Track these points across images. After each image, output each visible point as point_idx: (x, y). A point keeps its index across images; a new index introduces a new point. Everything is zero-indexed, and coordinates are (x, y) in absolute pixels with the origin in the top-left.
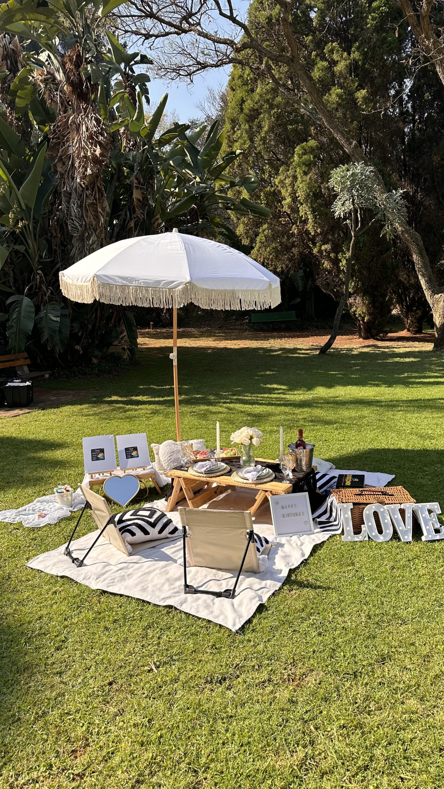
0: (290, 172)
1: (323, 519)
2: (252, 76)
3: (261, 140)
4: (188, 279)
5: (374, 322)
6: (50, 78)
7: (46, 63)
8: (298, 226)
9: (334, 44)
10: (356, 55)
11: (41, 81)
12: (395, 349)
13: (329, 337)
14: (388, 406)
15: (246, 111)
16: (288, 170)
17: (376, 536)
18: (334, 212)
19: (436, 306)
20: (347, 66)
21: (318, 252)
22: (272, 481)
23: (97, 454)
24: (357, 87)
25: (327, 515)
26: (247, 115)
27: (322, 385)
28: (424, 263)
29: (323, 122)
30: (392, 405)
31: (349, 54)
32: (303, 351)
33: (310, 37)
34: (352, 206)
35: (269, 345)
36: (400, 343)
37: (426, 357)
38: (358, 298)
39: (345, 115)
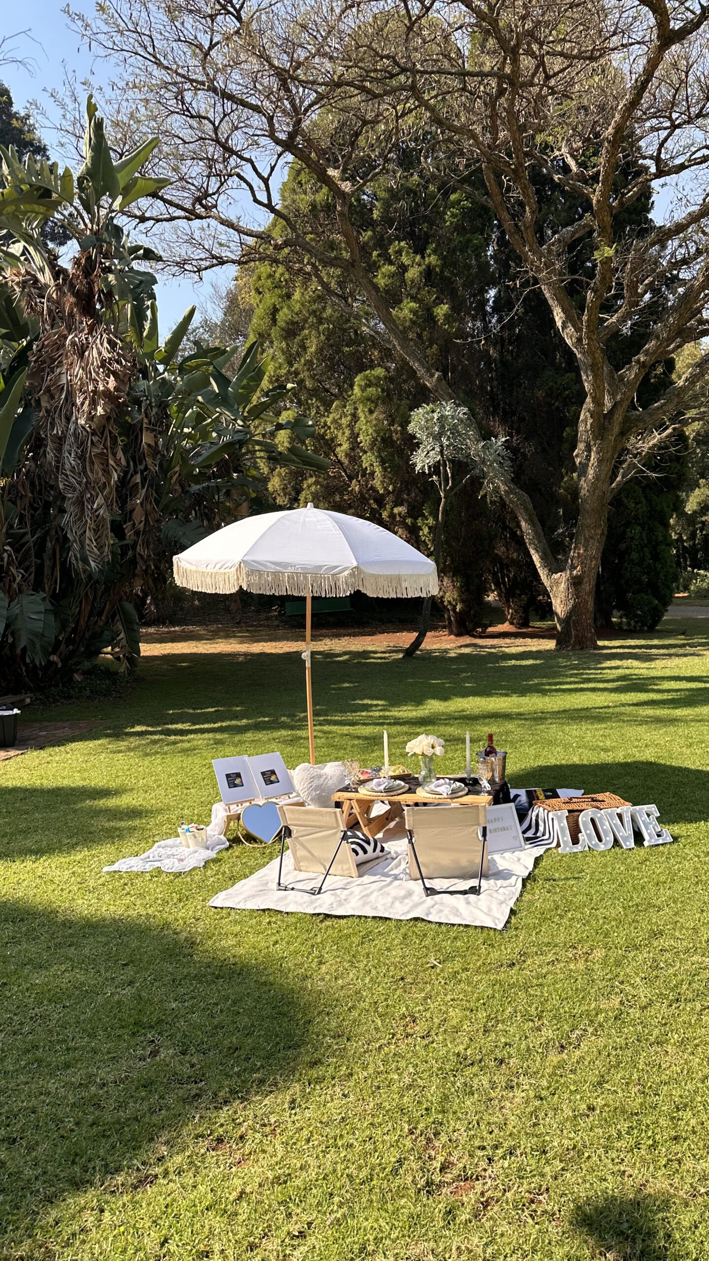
0: (349, 409)
1: (530, 834)
2: (287, 276)
3: (305, 365)
4: (355, 564)
5: (470, 611)
6: (30, 280)
7: (22, 258)
8: (359, 481)
9: (402, 244)
10: (433, 259)
11: (18, 284)
12: (503, 649)
13: (416, 634)
14: (535, 719)
15: (281, 323)
16: (345, 407)
17: (596, 845)
18: (415, 465)
19: (555, 589)
20: (421, 273)
21: (389, 517)
22: (467, 794)
23: (234, 780)
24: (435, 300)
25: (533, 830)
26: (283, 329)
27: (433, 698)
28: (536, 532)
29: (394, 345)
30: (539, 718)
31: (423, 257)
32: (379, 655)
33: (370, 233)
34: (439, 457)
35: (327, 648)
36: (508, 641)
37: (550, 658)
38: (445, 579)
39: (419, 336)
